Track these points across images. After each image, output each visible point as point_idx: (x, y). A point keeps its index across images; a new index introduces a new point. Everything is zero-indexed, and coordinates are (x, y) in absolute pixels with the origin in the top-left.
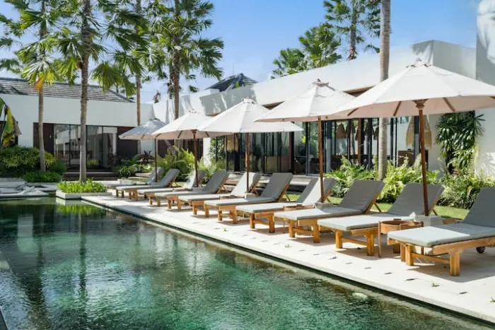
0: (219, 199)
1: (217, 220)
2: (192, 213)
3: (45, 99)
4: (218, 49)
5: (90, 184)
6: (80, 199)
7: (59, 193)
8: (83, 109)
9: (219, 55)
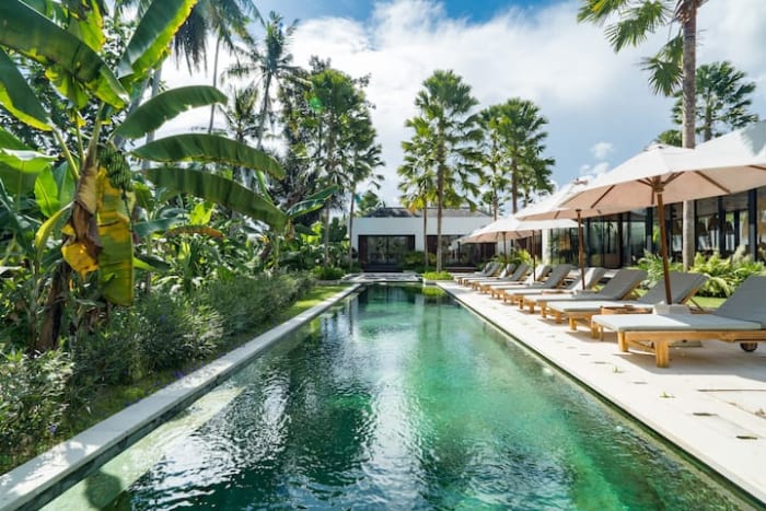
0: (540, 294)
1: (540, 317)
2: (518, 308)
3: (428, 219)
4: (549, 167)
5: (443, 274)
6: (434, 284)
7: (425, 280)
8: (439, 222)
9: (549, 172)
